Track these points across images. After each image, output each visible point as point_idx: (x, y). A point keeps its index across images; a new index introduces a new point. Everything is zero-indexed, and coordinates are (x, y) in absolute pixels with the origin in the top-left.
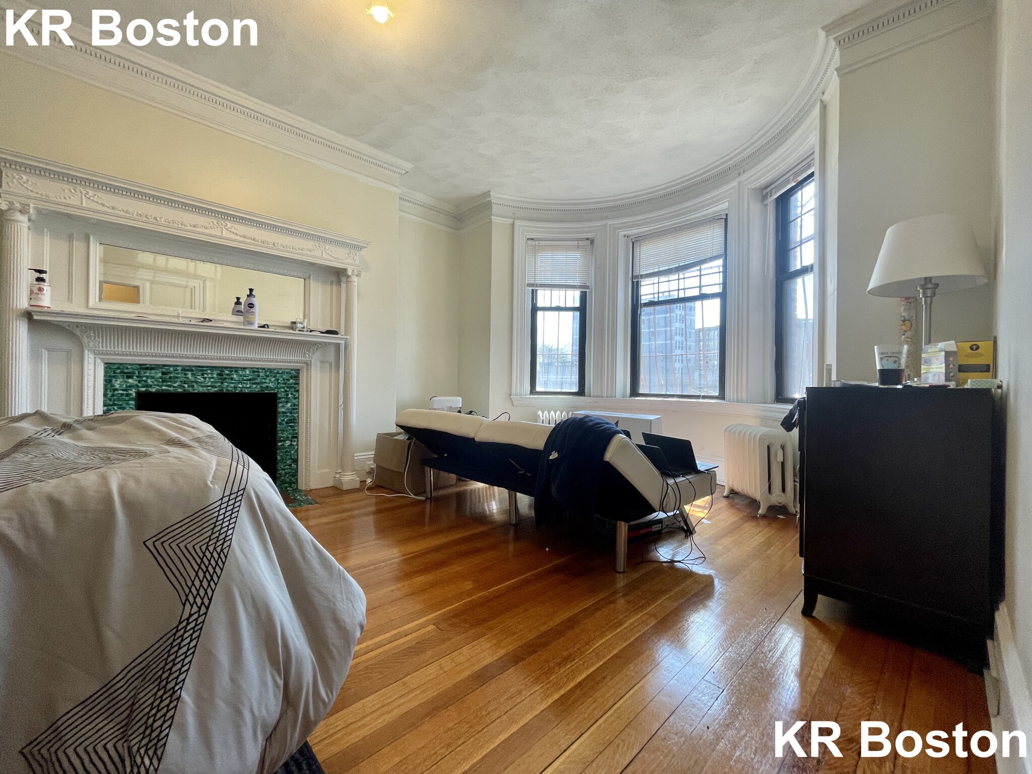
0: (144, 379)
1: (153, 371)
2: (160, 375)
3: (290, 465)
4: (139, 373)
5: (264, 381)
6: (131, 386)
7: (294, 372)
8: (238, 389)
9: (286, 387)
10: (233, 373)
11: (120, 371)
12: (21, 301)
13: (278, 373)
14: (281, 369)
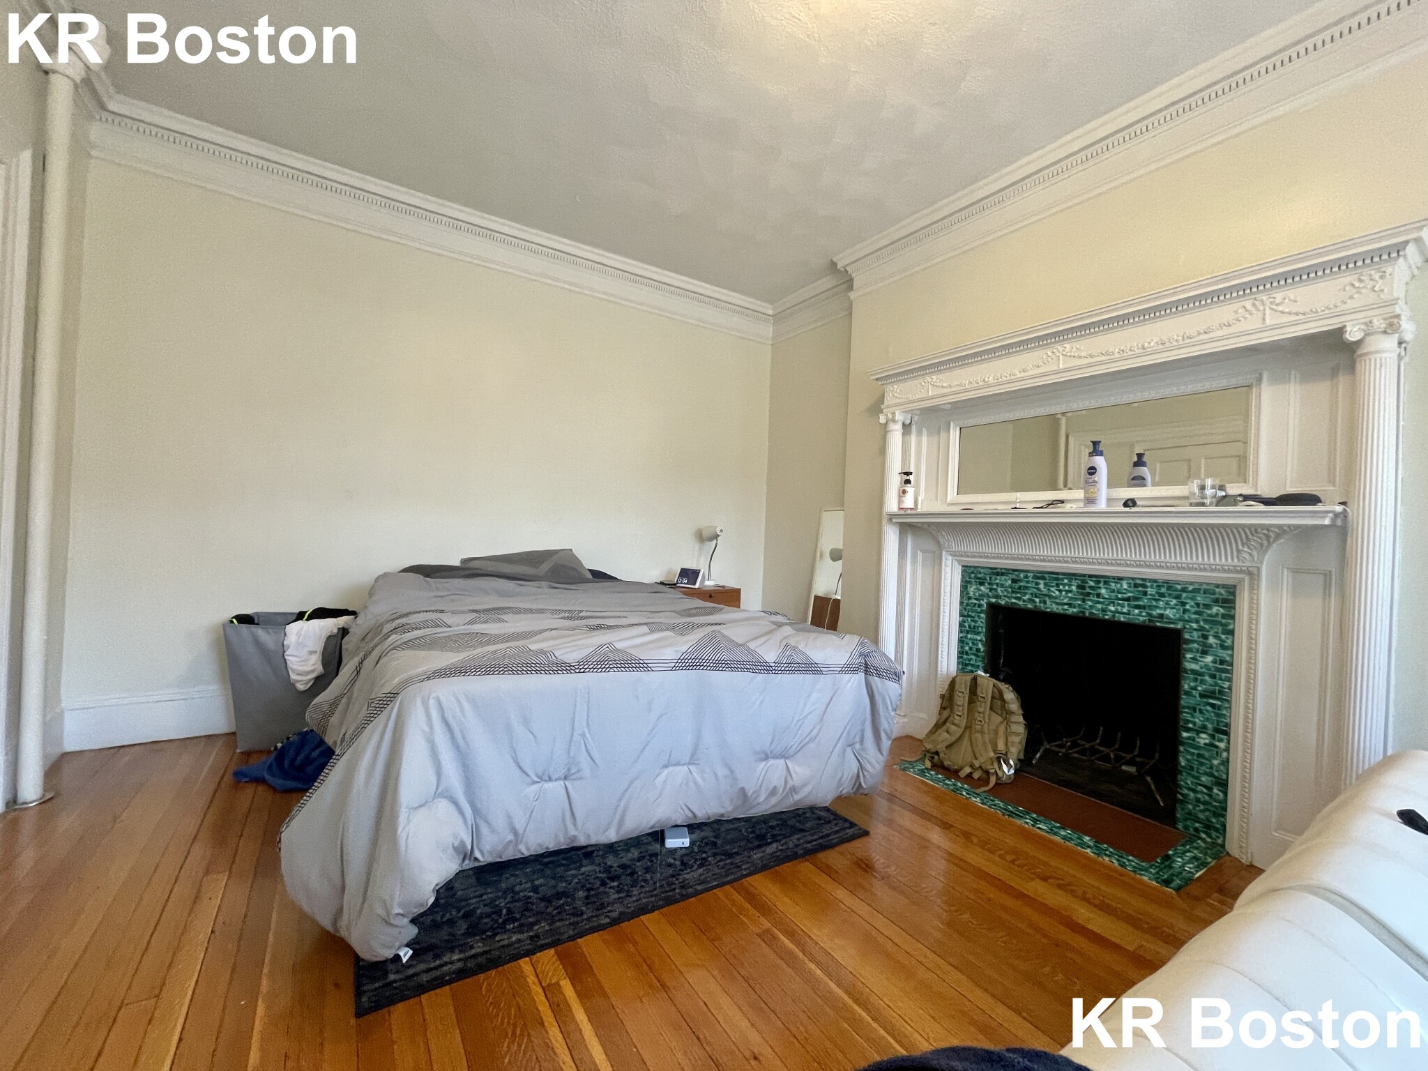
0: (995, 587)
1: (1003, 578)
2: (1010, 582)
3: (1210, 789)
4: (990, 578)
5: (1154, 603)
6: (982, 596)
7: (1222, 591)
8: (1109, 613)
9: (1204, 620)
10: (1101, 585)
11: (971, 575)
12: (892, 506)
13: (1184, 590)
14: (1192, 583)
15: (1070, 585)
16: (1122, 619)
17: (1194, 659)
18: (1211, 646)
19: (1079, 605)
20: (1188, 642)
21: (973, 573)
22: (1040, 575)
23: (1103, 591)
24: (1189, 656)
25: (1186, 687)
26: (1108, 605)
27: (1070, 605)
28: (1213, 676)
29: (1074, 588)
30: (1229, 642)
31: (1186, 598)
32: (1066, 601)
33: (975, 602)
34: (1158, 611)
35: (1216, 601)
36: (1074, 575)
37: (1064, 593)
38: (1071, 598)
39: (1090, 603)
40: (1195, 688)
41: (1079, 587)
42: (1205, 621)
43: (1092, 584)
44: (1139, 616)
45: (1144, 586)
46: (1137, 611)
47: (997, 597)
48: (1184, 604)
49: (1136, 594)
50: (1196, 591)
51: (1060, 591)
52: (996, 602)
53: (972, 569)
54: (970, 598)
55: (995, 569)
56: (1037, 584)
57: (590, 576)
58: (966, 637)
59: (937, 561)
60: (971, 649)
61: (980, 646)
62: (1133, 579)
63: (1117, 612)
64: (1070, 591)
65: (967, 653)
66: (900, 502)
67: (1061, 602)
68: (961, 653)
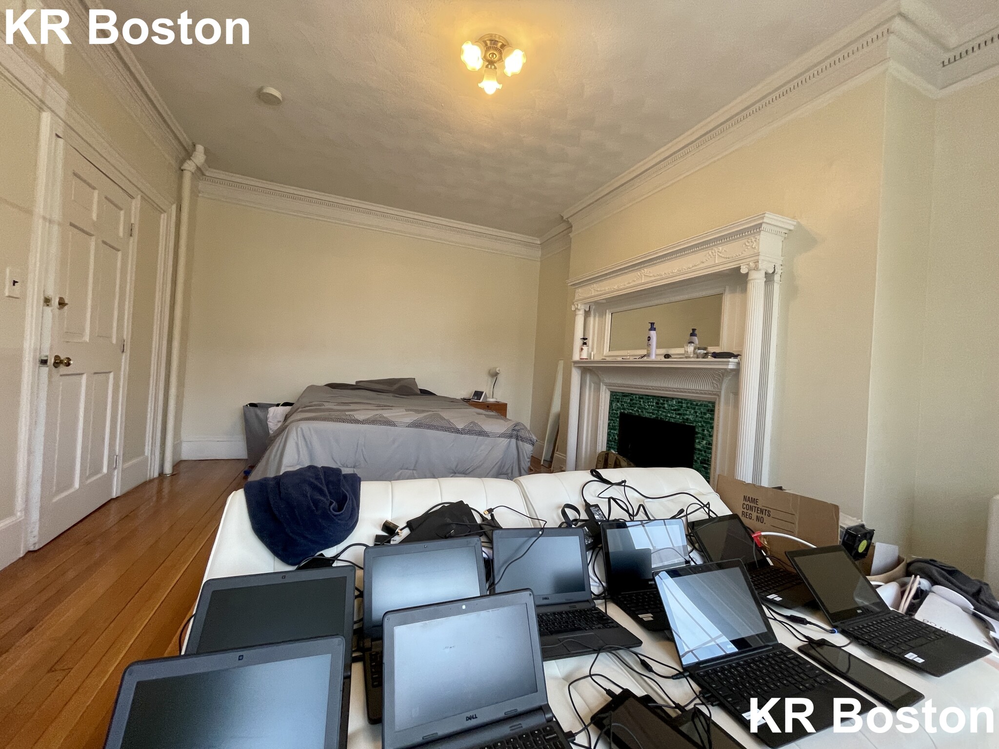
0: (623, 403)
1: (627, 398)
2: (629, 401)
4: (622, 398)
5: (685, 412)
6: (618, 408)
7: (710, 405)
8: (668, 418)
9: (704, 421)
10: (665, 402)
11: (615, 397)
12: (576, 357)
13: (697, 405)
14: (700, 401)
15: (653, 402)
16: (673, 421)
17: (699, 442)
18: (705, 435)
19: (656, 413)
20: (697, 433)
21: (615, 395)
22: (641, 397)
23: (666, 406)
24: (697, 441)
25: (695, 458)
26: (667, 413)
27: (653, 414)
28: (705, 452)
29: (654, 404)
30: (711, 433)
31: (698, 409)
32: (651, 411)
33: (615, 411)
34: (687, 417)
35: (708, 411)
36: (655, 396)
37: (650, 407)
38: (653, 410)
39: (660, 412)
40: (698, 458)
41: (657, 403)
43: (662, 401)
44: (679, 419)
45: (682, 403)
46: (678, 417)
47: (624, 409)
48: (696, 412)
49: (679, 407)
50: (701, 405)
51: (649, 405)
52: (624, 412)
53: (615, 393)
54: (613, 410)
55: (624, 393)
56: (640, 402)
57: (419, 392)
58: (610, 431)
59: (598, 390)
60: (612, 438)
61: (616, 437)
62: (678, 399)
63: (671, 417)
64: (653, 406)
65: (611, 441)
66: (580, 355)
67: (649, 412)
68: (609, 441)
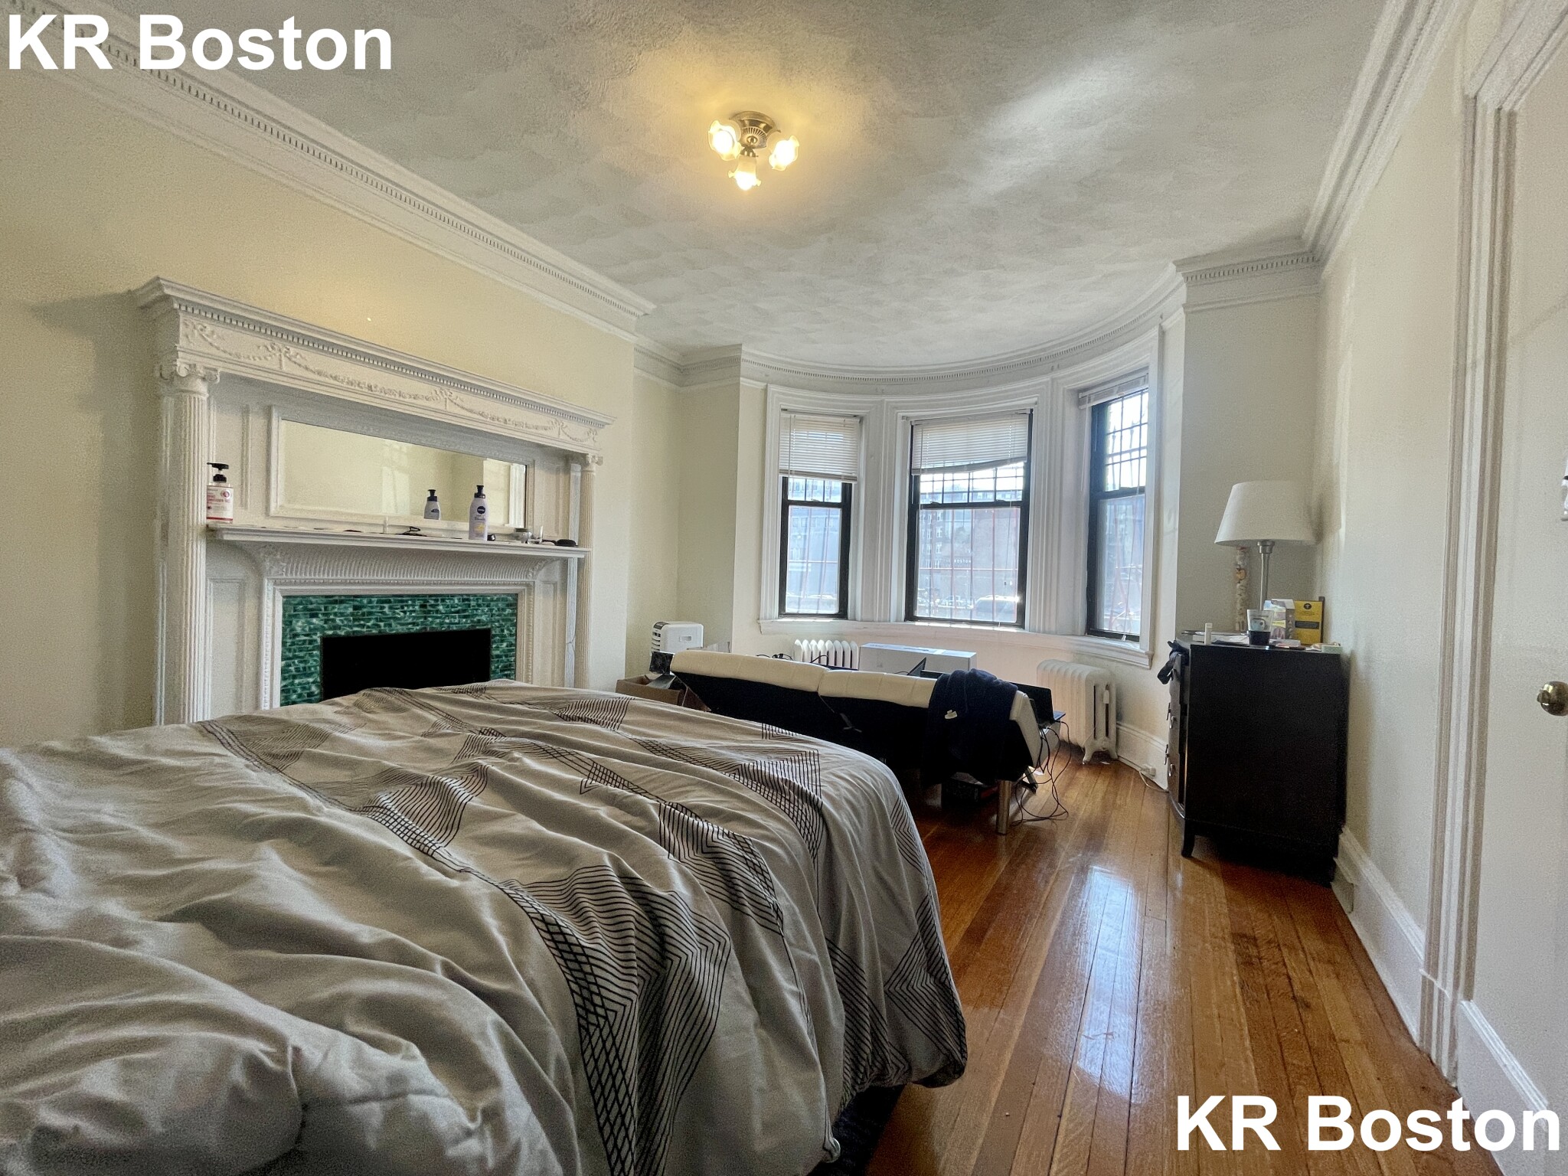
0: (332, 617)
1: (342, 606)
2: (351, 610)
4: (326, 608)
5: (475, 612)
7: (511, 598)
10: (439, 603)
11: (295, 607)
13: (492, 600)
14: (495, 595)
16: (455, 628)
17: (497, 648)
18: (505, 636)
19: (421, 622)
20: (495, 636)
21: (301, 603)
22: (384, 600)
23: (441, 608)
24: (494, 644)
26: (444, 619)
30: (514, 631)
31: (494, 606)
32: (410, 620)
33: (304, 638)
34: (478, 618)
35: (508, 605)
36: (416, 596)
37: (408, 614)
38: (414, 617)
39: (430, 619)
41: (422, 606)
42: (503, 620)
43: (432, 602)
44: (466, 624)
46: (464, 620)
47: (335, 628)
48: (491, 610)
50: (498, 600)
51: (405, 612)
52: (334, 634)
53: (299, 599)
54: (296, 635)
60: (300, 696)
61: (314, 689)
62: (462, 595)
63: (451, 623)
64: (414, 611)
67: (405, 622)
